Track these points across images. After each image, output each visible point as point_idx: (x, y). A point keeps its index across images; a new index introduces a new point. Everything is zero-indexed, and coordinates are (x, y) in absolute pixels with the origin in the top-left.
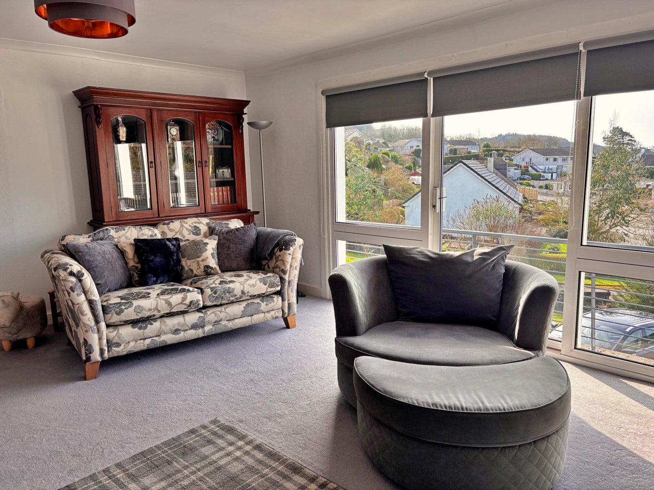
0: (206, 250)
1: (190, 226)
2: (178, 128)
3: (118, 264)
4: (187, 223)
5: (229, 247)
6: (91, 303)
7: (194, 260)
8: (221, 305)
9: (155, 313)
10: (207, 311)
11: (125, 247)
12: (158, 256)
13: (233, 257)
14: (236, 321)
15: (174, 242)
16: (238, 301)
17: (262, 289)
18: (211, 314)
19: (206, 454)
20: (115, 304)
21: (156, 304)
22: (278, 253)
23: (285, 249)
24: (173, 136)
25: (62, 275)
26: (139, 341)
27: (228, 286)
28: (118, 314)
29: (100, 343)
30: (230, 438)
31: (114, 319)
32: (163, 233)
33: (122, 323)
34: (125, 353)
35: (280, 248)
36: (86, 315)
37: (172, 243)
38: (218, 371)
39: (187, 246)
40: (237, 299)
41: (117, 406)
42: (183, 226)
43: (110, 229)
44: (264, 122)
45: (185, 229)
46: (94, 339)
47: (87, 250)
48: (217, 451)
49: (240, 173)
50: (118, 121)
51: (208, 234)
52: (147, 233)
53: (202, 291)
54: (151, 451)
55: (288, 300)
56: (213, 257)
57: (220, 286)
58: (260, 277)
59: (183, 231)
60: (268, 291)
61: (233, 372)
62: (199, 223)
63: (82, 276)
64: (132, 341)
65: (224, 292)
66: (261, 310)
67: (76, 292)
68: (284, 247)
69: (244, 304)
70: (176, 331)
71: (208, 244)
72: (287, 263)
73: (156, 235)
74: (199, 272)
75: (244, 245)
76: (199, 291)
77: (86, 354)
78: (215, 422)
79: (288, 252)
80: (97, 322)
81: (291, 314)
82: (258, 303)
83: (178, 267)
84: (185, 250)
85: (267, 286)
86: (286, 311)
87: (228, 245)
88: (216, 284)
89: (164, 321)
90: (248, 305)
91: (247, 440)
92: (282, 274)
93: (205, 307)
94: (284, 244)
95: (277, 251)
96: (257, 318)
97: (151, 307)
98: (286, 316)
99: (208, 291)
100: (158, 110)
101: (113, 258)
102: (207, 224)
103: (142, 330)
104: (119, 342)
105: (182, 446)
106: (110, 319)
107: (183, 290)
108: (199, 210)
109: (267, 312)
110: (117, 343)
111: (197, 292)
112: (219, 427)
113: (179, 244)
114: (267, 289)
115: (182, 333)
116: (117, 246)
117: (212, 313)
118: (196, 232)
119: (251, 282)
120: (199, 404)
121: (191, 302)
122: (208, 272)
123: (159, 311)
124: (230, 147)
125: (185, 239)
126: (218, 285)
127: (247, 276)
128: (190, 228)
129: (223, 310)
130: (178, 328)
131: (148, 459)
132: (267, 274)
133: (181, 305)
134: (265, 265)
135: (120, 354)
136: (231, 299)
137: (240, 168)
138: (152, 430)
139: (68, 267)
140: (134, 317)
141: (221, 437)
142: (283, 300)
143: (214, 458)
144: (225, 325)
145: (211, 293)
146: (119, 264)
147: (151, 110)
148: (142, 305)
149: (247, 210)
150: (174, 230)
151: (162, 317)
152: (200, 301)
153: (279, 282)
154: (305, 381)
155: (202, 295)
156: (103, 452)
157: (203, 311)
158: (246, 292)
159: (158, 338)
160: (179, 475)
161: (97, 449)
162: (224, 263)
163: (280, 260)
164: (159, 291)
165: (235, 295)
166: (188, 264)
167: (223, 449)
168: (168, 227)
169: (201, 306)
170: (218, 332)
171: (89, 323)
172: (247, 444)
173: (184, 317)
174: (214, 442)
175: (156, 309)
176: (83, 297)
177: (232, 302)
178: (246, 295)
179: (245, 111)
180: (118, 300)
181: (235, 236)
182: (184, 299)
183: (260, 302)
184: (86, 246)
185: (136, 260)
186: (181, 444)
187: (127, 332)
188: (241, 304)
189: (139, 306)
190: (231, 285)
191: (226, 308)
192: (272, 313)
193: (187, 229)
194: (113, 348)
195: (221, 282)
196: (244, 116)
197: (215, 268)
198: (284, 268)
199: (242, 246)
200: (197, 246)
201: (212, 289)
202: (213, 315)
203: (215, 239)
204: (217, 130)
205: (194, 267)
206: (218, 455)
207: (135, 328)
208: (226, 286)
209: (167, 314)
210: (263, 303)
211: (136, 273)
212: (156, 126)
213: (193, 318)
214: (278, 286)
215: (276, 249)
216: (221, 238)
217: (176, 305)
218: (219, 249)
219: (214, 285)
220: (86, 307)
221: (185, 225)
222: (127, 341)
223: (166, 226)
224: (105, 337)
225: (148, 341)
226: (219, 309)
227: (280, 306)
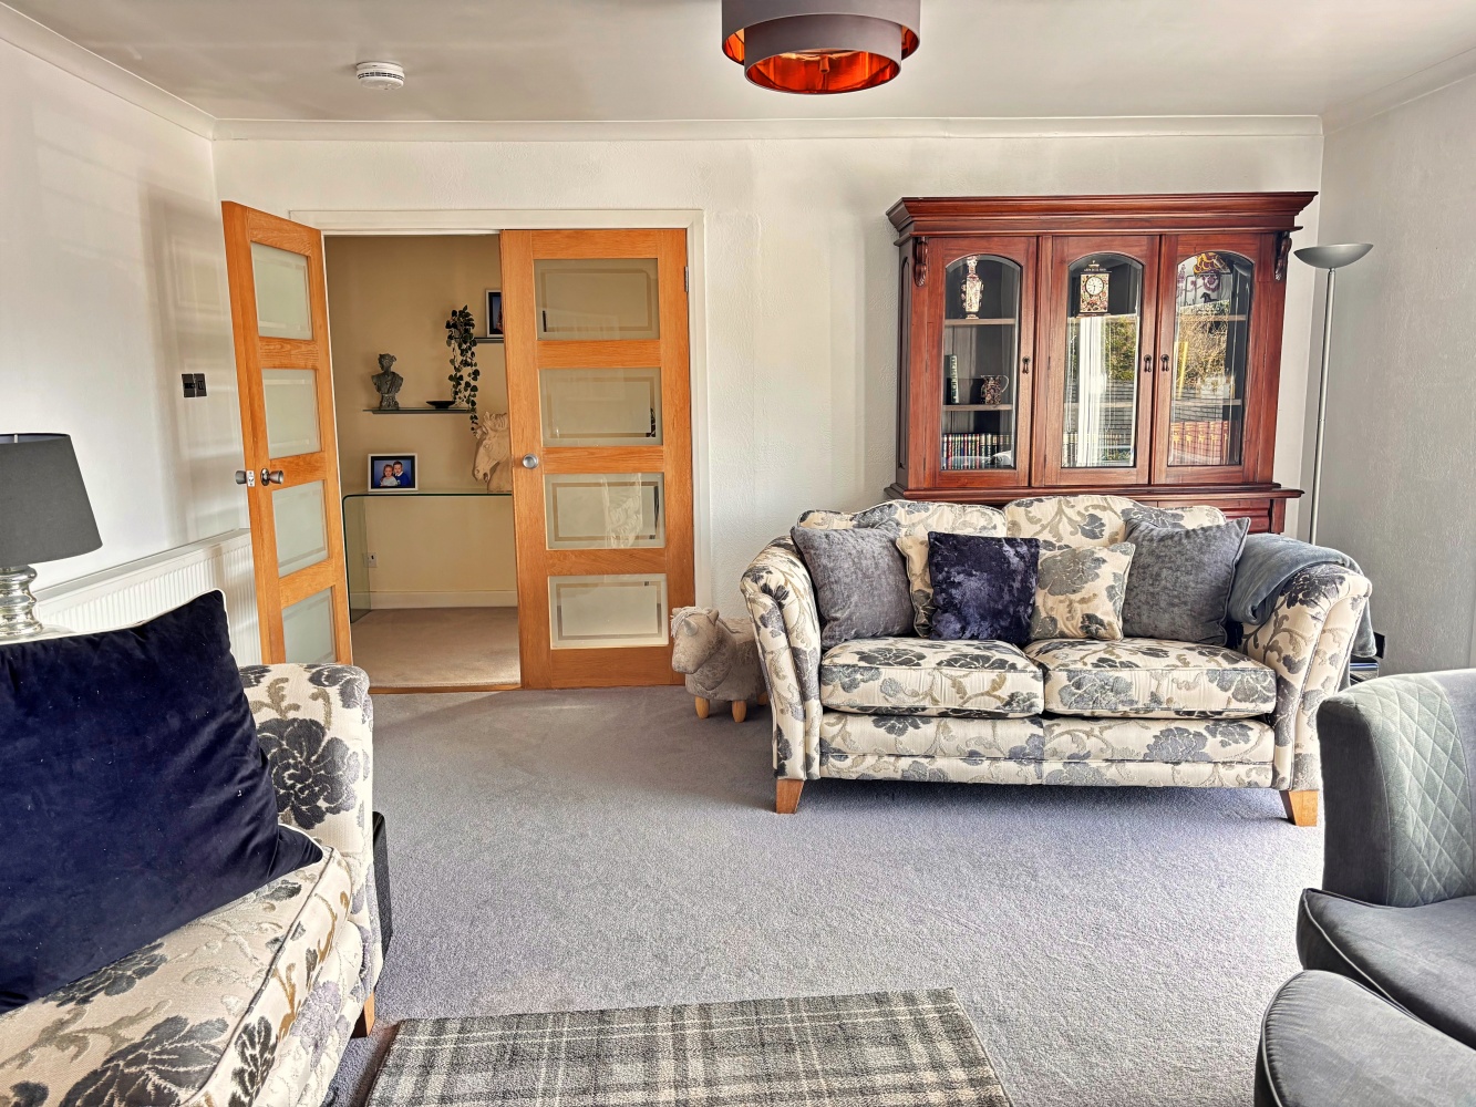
0: (1097, 576)
1: (1079, 513)
2: (1106, 277)
3: (887, 582)
4: (1073, 506)
5: (1158, 575)
6: (796, 654)
7: (1062, 598)
8: (1094, 718)
9: (927, 703)
10: (1053, 725)
11: (911, 547)
12: (975, 576)
13: (1163, 604)
14: (1129, 766)
15: (1024, 549)
16: (1142, 717)
17: (1218, 700)
18: (1062, 734)
19: (871, 1063)
20: (843, 666)
21: (929, 684)
22: (1283, 610)
23: (1302, 602)
24: (1091, 296)
25: (750, 590)
26: (886, 758)
27: (1117, 674)
28: (846, 688)
29: (806, 744)
30: (946, 1049)
31: (839, 698)
32: (1014, 525)
33: (855, 710)
34: (854, 777)
35: (1290, 595)
36: (784, 677)
37: (1019, 549)
38: (1034, 877)
39: (1055, 562)
40: (1137, 711)
41: (789, 885)
42: (1063, 511)
43: (898, 505)
44: (1343, 248)
45: (1065, 519)
46: (793, 729)
47: (827, 546)
48: (896, 1069)
49: (1263, 386)
50: (966, 266)
51: (1119, 537)
52: (974, 520)
53: (1046, 676)
54: (777, 1005)
55: (1296, 746)
56: (1111, 597)
57: (1095, 670)
58: (1213, 666)
59: (1061, 526)
60: (1231, 707)
61: (1066, 891)
62: (1104, 509)
63: (784, 599)
64: (873, 754)
65: (1103, 687)
66: (1205, 754)
67: (770, 629)
68: (1300, 596)
69: (1157, 728)
70: (972, 756)
71: (1104, 561)
72: (1302, 642)
73: (995, 527)
74: (1070, 627)
75: (1197, 575)
76: (1039, 672)
77: (779, 759)
78: (938, 996)
79: (1310, 611)
80: (804, 697)
81: (1303, 786)
82: (1197, 734)
83: (1021, 609)
84: (1048, 570)
85: (1230, 693)
86: (1286, 772)
87: (1156, 569)
88: (1085, 664)
89: (946, 727)
90: (1167, 733)
91: (978, 1072)
92: (1286, 669)
93: (1048, 715)
94: (1300, 587)
95: (1282, 605)
96: (1191, 774)
97: (917, 689)
98: (1285, 786)
99: (1060, 678)
100: (1055, 236)
101: (877, 567)
102: (1123, 512)
103: (893, 736)
104: (843, 748)
105: (838, 1023)
106: (831, 695)
107: (1002, 664)
108: (1134, 478)
109: (1224, 763)
110: (839, 751)
111: (1032, 674)
112: (939, 1012)
113: (1035, 556)
114: (1229, 702)
115: (987, 763)
116: (893, 542)
117: (1068, 732)
118: (1092, 531)
119: (1182, 675)
120: (940, 941)
121: (1012, 696)
122: (1091, 631)
123: (935, 701)
124: (1243, 318)
125: (1062, 544)
126: (1089, 667)
127: (1179, 657)
128: (1078, 519)
129: (1097, 732)
130: (977, 749)
131: (758, 1021)
132: (1237, 661)
133: (987, 698)
134: (1248, 637)
135: (844, 776)
136: (1121, 708)
137: (1262, 373)
138: (812, 961)
139: (762, 577)
140: (880, 702)
141: (927, 1037)
142: (1278, 741)
143: (879, 1080)
144: (1097, 771)
145: (1068, 683)
146: (888, 584)
147: (1038, 237)
148: (898, 679)
149: (1270, 485)
150: (1040, 520)
151: (943, 715)
152: (1036, 697)
153: (1269, 691)
154: (1240, 982)
155: (1045, 683)
156: (703, 968)
157: (1046, 723)
158: (1164, 698)
159: (928, 760)
160: (787, 1087)
161: (699, 960)
162: (1139, 615)
163: (1285, 630)
164: (945, 657)
165: (1132, 702)
166: (1050, 604)
167: (910, 1068)
168: (1027, 513)
169: (1040, 710)
170: (1077, 783)
171: (789, 696)
172: (972, 1082)
173: (994, 727)
174: (906, 1043)
175: (929, 694)
176: (782, 640)
177: (1125, 718)
178: (1164, 706)
179: (1298, 221)
180: (854, 660)
181: (1178, 549)
182: (997, 685)
183: (1205, 733)
184: (827, 536)
185: (927, 578)
186: (838, 1016)
187: (862, 729)
188: (1147, 728)
189: (891, 681)
190: (1125, 674)
191: (1106, 728)
192: (1241, 770)
193: (1070, 519)
194: (831, 759)
195: (1102, 660)
196: (1292, 235)
197: (1110, 624)
198: (1291, 653)
199: (1191, 577)
200: (1076, 563)
201: (1071, 674)
202: (1067, 738)
203: (1124, 553)
204: (1219, 274)
205: (1060, 613)
206: (890, 1079)
207: (881, 727)
208: (1111, 674)
209: (954, 711)
210: (1214, 735)
211: (924, 608)
212: (1047, 274)
213: (1016, 733)
214: (1266, 700)
215: (1281, 599)
216: (1144, 550)
217: (976, 696)
218: (1134, 579)
219: (1079, 666)
220: (785, 662)
221: (1067, 510)
222: (860, 752)
223: (1023, 508)
224: (816, 732)
225: (905, 763)
226: (1086, 726)
227: (1269, 757)
